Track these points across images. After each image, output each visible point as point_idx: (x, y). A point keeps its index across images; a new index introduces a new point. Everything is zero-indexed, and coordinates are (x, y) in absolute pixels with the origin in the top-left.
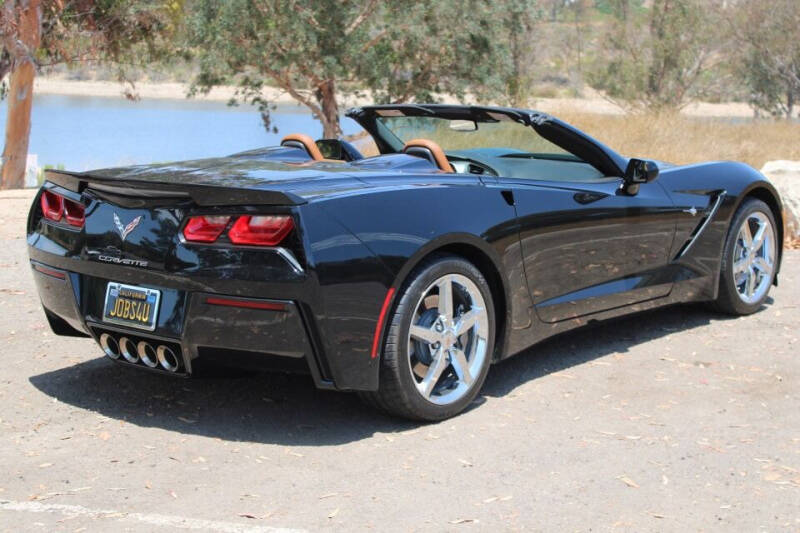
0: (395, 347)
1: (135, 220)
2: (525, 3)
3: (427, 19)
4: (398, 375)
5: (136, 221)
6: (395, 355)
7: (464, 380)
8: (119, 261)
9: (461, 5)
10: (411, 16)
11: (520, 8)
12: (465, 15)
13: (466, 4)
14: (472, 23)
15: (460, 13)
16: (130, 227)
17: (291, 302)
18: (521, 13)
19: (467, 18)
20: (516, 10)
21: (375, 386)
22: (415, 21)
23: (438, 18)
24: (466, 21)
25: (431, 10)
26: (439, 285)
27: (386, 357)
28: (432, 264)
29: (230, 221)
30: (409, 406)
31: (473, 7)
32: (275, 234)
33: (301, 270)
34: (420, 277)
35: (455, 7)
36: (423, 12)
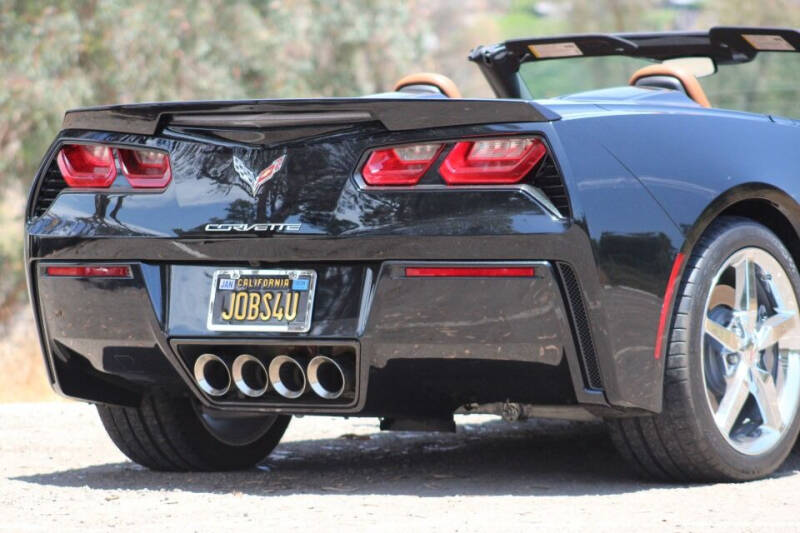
0: (684, 346)
1: (275, 163)
2: (375, 13)
3: (85, 61)
4: (689, 392)
5: (278, 164)
6: (685, 359)
7: (771, 424)
8: (246, 228)
9: (189, 17)
10: (38, 51)
11: (358, 30)
12: (203, 47)
13: (205, 14)
14: (222, 72)
15: (187, 42)
16: (268, 174)
17: (545, 263)
18: (363, 45)
19: (207, 56)
20: (349, 36)
21: (657, 406)
22: (48, 64)
23: (121, 56)
24: (205, 66)
25: (98, 35)
26: (735, 266)
27: (671, 363)
28: (729, 228)
29: (440, 151)
30: (703, 446)
31: (226, 24)
32: (514, 167)
33: (561, 216)
34: (713, 246)
35: (171, 24)
36: (76, 40)
